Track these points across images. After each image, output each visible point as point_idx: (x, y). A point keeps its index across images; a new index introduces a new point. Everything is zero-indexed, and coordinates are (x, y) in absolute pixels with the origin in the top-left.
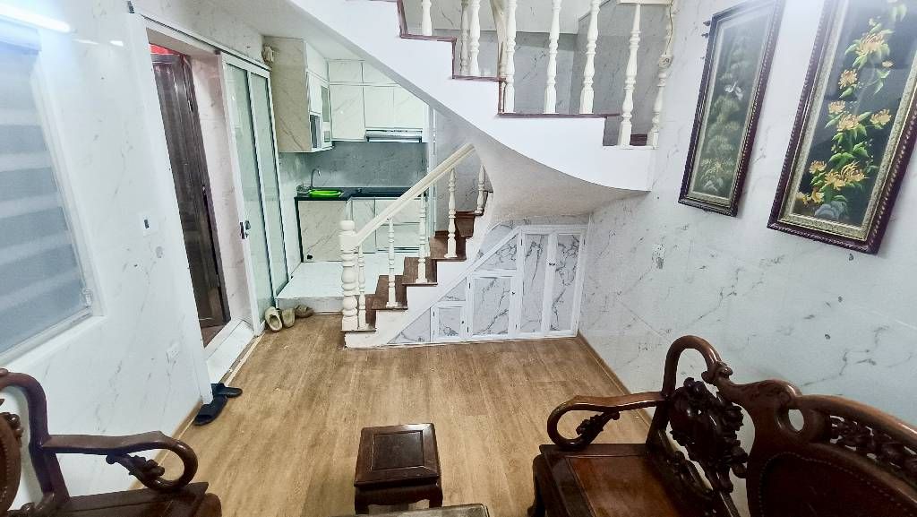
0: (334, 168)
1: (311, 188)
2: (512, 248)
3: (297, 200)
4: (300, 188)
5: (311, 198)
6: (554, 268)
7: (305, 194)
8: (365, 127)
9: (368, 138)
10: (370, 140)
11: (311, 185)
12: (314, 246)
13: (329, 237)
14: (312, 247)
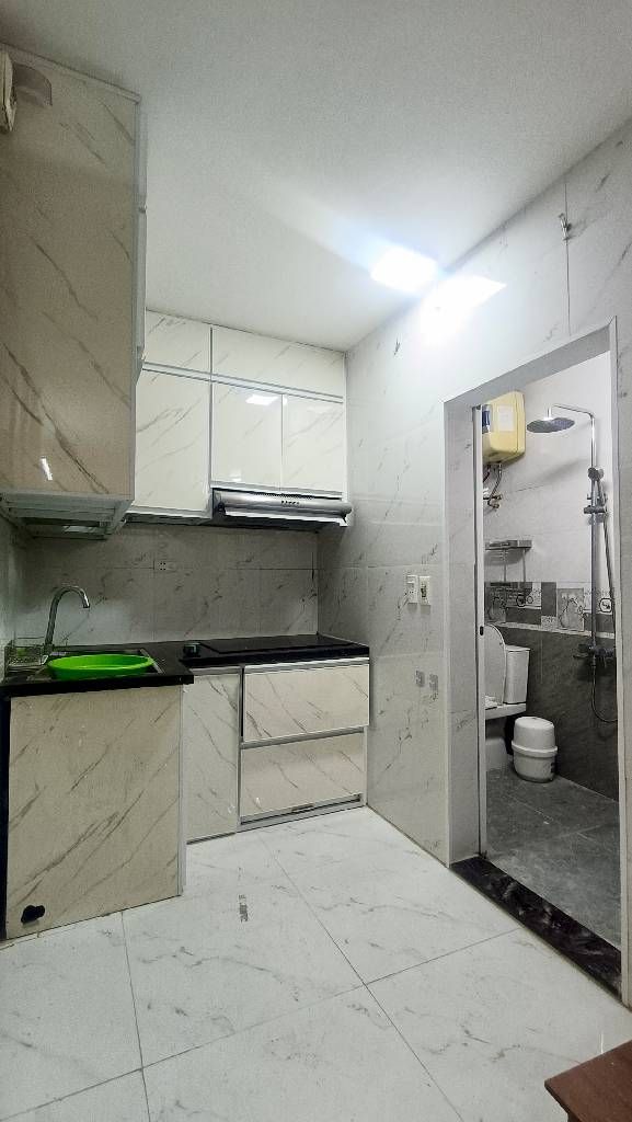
1: (48, 647)
4: (10, 651)
5: (58, 684)
7: (31, 672)
8: (210, 482)
9: (219, 507)
10: (228, 513)
11: (49, 640)
12: (54, 864)
13: (119, 817)
14: (48, 869)
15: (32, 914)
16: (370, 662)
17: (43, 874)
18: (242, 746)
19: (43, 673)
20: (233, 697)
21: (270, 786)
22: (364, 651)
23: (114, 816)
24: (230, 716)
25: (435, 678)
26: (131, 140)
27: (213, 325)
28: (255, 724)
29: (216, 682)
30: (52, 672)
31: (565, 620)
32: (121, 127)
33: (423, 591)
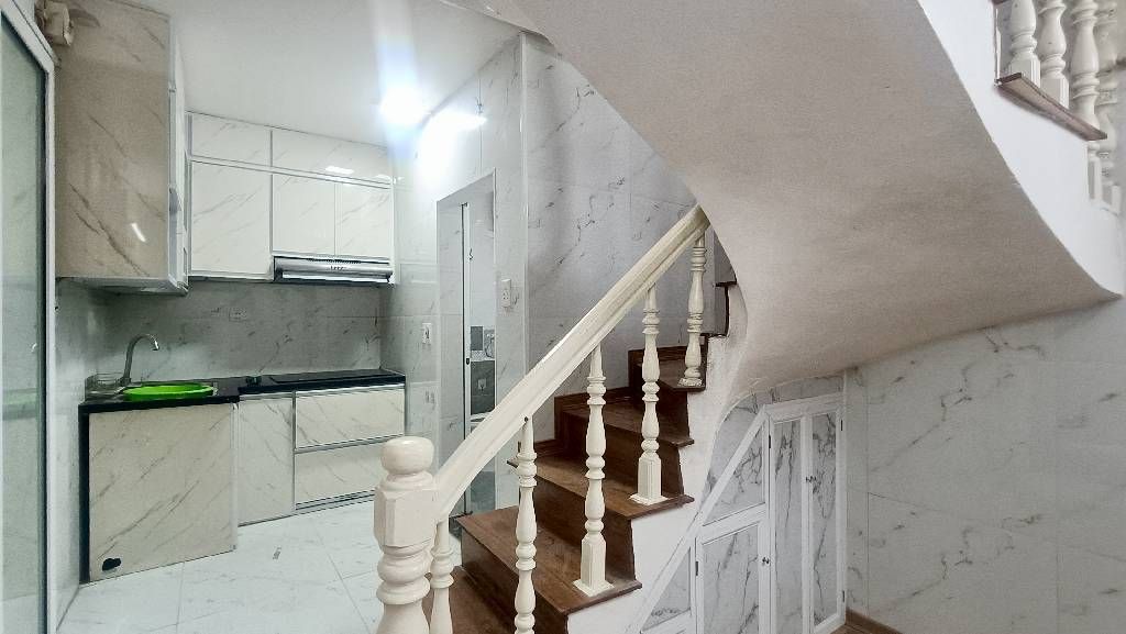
0: (182, 336)
1: (125, 380)
2: (754, 455)
3: (85, 412)
4: (91, 383)
5: (129, 404)
6: (811, 486)
7: (110, 397)
8: (271, 251)
9: (279, 272)
10: (285, 276)
11: (127, 374)
12: (128, 530)
13: (180, 498)
14: (122, 533)
15: (111, 565)
16: (405, 387)
17: (119, 538)
18: (295, 452)
19: (121, 398)
20: (288, 416)
21: (319, 479)
22: (402, 379)
23: (177, 496)
24: (285, 429)
25: (433, 395)
26: (163, 45)
27: (272, 129)
28: (305, 436)
29: (273, 404)
30: (128, 397)
31: (489, 352)
32: (154, 38)
33: (427, 334)
